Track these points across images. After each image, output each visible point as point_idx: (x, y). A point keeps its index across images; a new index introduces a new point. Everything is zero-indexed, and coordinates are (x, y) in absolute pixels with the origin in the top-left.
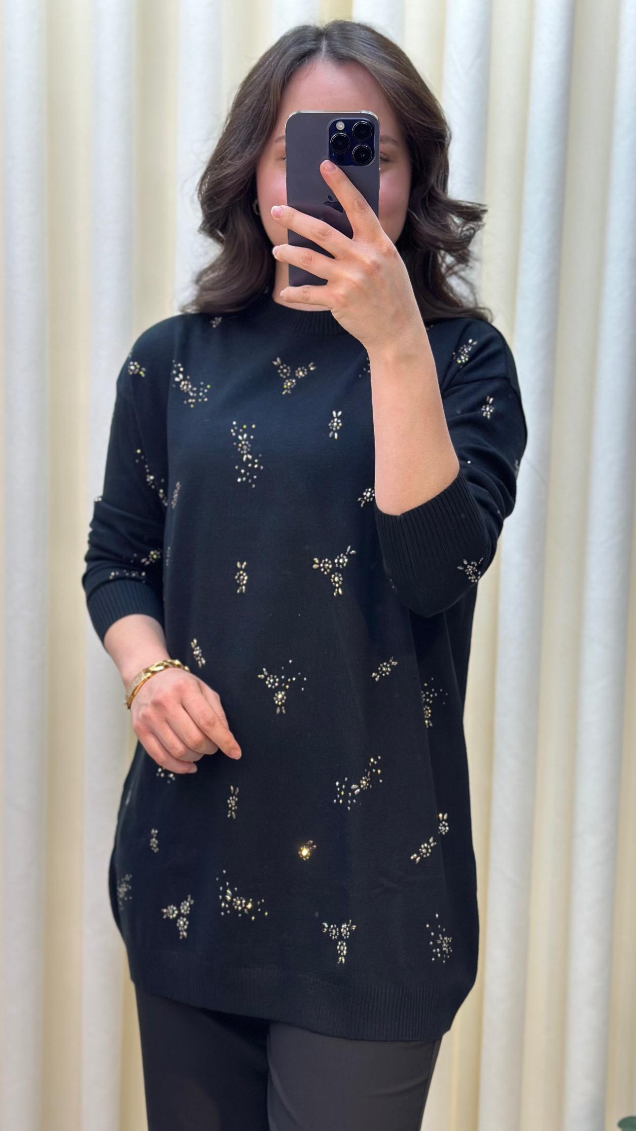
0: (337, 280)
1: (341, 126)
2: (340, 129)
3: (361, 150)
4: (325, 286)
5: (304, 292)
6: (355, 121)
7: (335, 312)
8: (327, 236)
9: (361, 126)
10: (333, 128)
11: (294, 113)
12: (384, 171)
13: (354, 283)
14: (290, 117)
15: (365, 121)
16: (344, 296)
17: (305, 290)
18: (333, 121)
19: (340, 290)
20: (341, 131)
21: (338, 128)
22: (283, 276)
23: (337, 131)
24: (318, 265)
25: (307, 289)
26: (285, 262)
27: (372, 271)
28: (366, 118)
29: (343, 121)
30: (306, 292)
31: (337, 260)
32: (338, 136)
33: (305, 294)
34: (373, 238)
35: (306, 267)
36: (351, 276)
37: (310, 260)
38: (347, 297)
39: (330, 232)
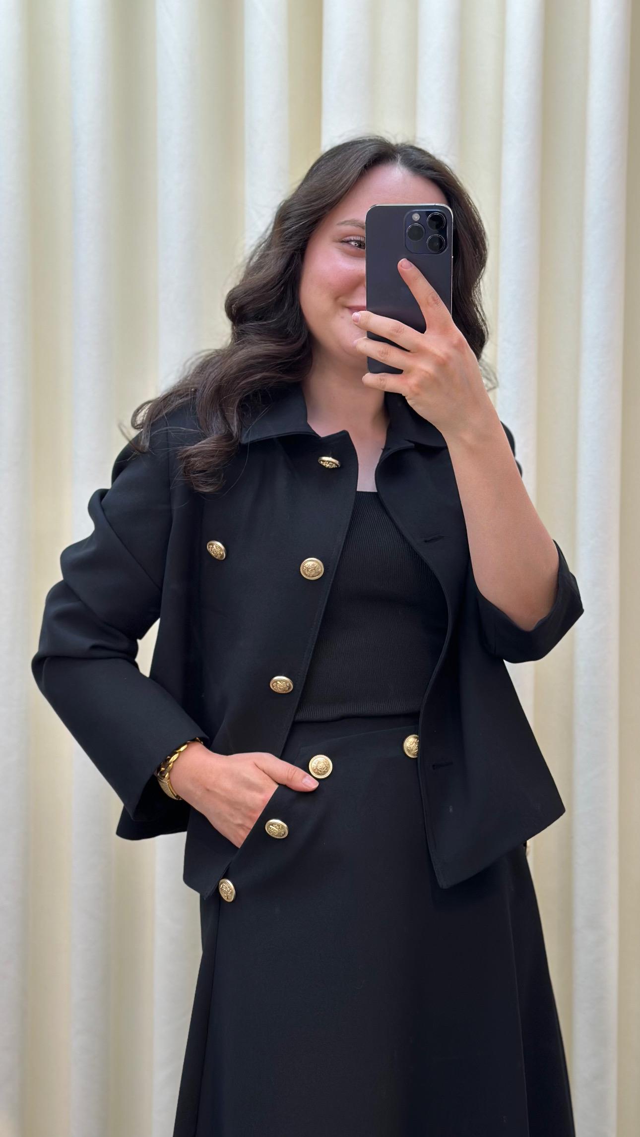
0: (411, 371)
1: (416, 217)
2: (417, 220)
3: (433, 238)
4: (401, 375)
5: (380, 378)
6: (431, 212)
7: (410, 399)
8: (401, 332)
9: (434, 215)
10: (409, 220)
11: (372, 206)
13: (427, 372)
14: (369, 209)
15: (438, 212)
16: (418, 387)
18: (408, 213)
19: (413, 380)
20: (416, 222)
21: (413, 218)
23: (411, 222)
24: (394, 358)
25: (385, 378)
27: (442, 364)
28: (440, 209)
29: (418, 212)
30: (384, 380)
31: (412, 353)
32: (413, 227)
33: (382, 382)
34: (444, 331)
35: (382, 360)
36: (424, 367)
37: (387, 353)
38: (420, 386)
39: (404, 329)
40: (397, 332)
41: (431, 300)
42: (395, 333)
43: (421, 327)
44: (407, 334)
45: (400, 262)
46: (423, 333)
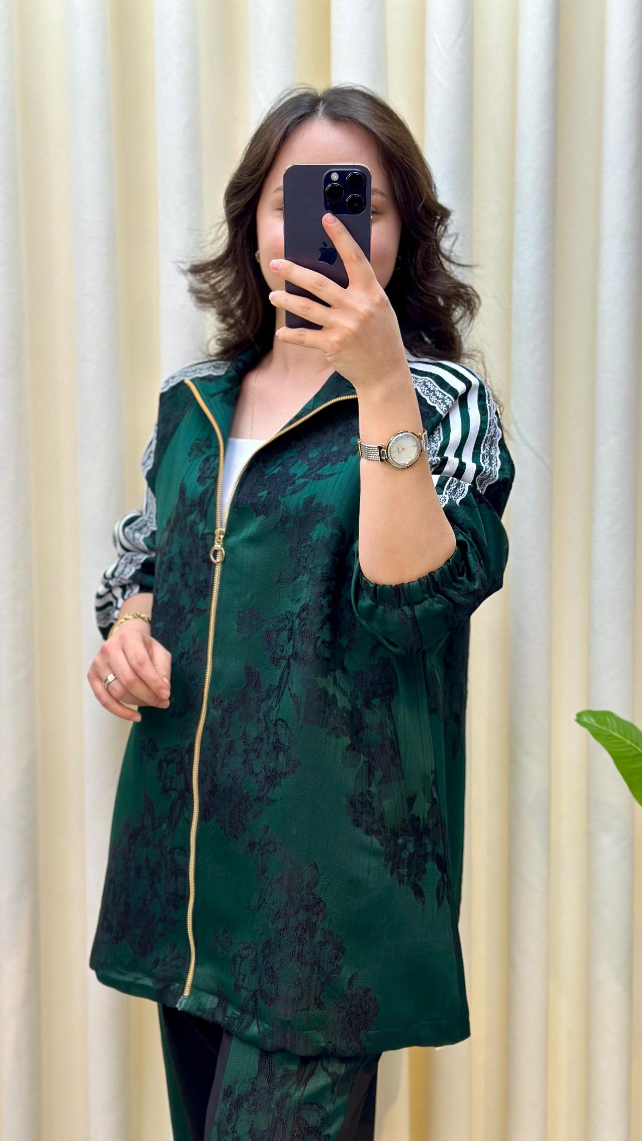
0: (331, 327)
1: (335, 177)
2: (335, 180)
3: (353, 198)
4: (319, 331)
5: (300, 335)
6: (350, 172)
7: (330, 356)
8: (324, 286)
9: (353, 176)
10: (328, 179)
11: (292, 165)
12: (376, 221)
13: (349, 330)
14: (287, 168)
15: (358, 171)
16: (340, 343)
17: (301, 333)
18: (327, 172)
19: (335, 336)
20: (336, 182)
21: (332, 178)
22: (281, 318)
23: (330, 181)
24: (315, 312)
25: (304, 333)
26: (283, 309)
27: (367, 321)
28: (358, 169)
29: (337, 172)
30: (303, 335)
31: (334, 308)
32: (333, 187)
33: (301, 337)
34: (367, 287)
35: (303, 315)
36: (347, 323)
37: (308, 309)
38: (343, 343)
39: (327, 283)
41: (354, 257)
42: (318, 287)
45: (324, 216)
46: (346, 288)
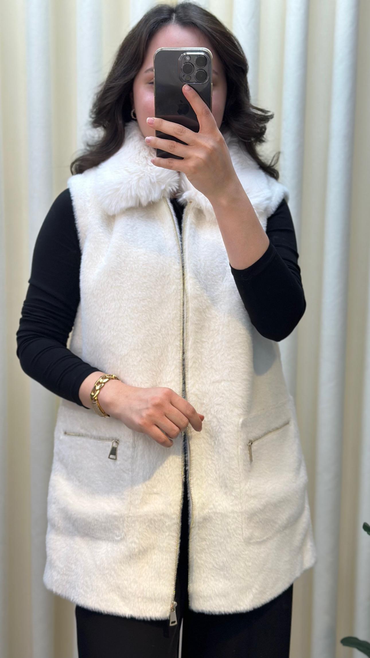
4: (181, 160)
16: (195, 167)
19: (190, 164)
30: (171, 162)
33: (170, 164)
36: (198, 155)
37: (174, 147)
39: (185, 130)
40: (181, 132)
41: (203, 111)
42: (180, 133)
43: (196, 129)
44: (187, 134)
45: (184, 86)
46: (198, 132)
